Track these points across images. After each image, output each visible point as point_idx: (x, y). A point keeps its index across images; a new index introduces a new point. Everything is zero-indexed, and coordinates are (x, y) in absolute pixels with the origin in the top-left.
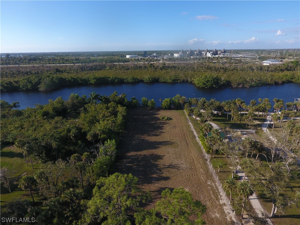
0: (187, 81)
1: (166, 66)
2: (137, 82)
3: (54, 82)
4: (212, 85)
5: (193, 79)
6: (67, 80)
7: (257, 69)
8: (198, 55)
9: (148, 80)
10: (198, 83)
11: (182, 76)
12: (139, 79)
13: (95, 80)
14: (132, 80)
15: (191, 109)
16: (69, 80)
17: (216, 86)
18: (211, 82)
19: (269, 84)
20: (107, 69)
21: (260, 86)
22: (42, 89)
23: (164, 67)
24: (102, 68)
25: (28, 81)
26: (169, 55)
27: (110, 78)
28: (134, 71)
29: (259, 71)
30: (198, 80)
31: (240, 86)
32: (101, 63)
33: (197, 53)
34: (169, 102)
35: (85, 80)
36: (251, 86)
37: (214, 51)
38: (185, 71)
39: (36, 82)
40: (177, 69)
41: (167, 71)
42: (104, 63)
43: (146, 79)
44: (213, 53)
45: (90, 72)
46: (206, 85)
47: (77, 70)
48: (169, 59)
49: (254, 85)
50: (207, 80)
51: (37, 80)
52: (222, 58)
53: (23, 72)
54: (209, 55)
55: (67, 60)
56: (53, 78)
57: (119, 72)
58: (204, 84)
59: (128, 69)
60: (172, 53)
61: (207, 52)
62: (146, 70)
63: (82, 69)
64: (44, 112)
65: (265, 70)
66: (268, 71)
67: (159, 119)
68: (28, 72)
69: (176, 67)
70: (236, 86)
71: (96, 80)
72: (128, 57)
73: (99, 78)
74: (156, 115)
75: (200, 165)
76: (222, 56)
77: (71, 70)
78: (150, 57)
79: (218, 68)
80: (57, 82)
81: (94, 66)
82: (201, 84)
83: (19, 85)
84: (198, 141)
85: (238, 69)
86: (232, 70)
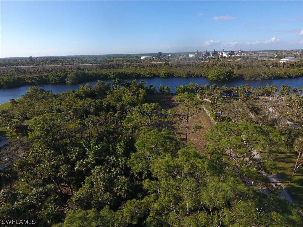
0: (201, 76)
1: (180, 64)
2: (153, 77)
3: (79, 76)
4: (225, 78)
5: (206, 74)
6: (89, 75)
7: (272, 65)
8: (213, 55)
9: (163, 75)
10: (211, 77)
11: (196, 72)
12: (155, 74)
13: (114, 75)
14: (149, 75)
15: (203, 92)
16: (91, 75)
17: (229, 79)
18: (224, 75)
19: (282, 78)
20: (124, 67)
21: (273, 79)
22: (68, 81)
23: (179, 65)
24: (119, 67)
25: (56, 76)
26: (184, 56)
27: (128, 73)
28: (150, 69)
29: (275, 67)
30: (211, 74)
31: (253, 79)
32: (117, 63)
33: (212, 54)
34: (183, 88)
35: (105, 75)
36: (264, 79)
37: (230, 52)
38: (200, 69)
39: (63, 76)
40: (192, 66)
41: (182, 68)
42: (121, 63)
43: (161, 74)
44: (230, 53)
45: (108, 69)
46: (219, 78)
47: (97, 68)
48: (184, 58)
49: (266, 78)
50: (220, 73)
51: (64, 74)
52: (238, 57)
53: (48, 70)
54: (225, 55)
55: (86, 61)
56: (77, 73)
57: (136, 70)
58: (217, 77)
59: (144, 67)
60: (187, 54)
61: (223, 52)
62: (161, 68)
63: (101, 67)
64: (76, 94)
65: (281, 66)
66: (283, 67)
67: (174, 101)
68: (53, 70)
69: (191, 64)
70: (248, 79)
71: (116, 74)
72: (143, 58)
73: (118, 73)
74: (172, 98)
75: (207, 127)
76: (238, 56)
77: (91, 68)
78: (165, 58)
79: (233, 65)
80: (81, 76)
81: (112, 64)
82: (214, 77)
83: (49, 79)
84: (207, 114)
85: (253, 66)
86: (247, 67)
